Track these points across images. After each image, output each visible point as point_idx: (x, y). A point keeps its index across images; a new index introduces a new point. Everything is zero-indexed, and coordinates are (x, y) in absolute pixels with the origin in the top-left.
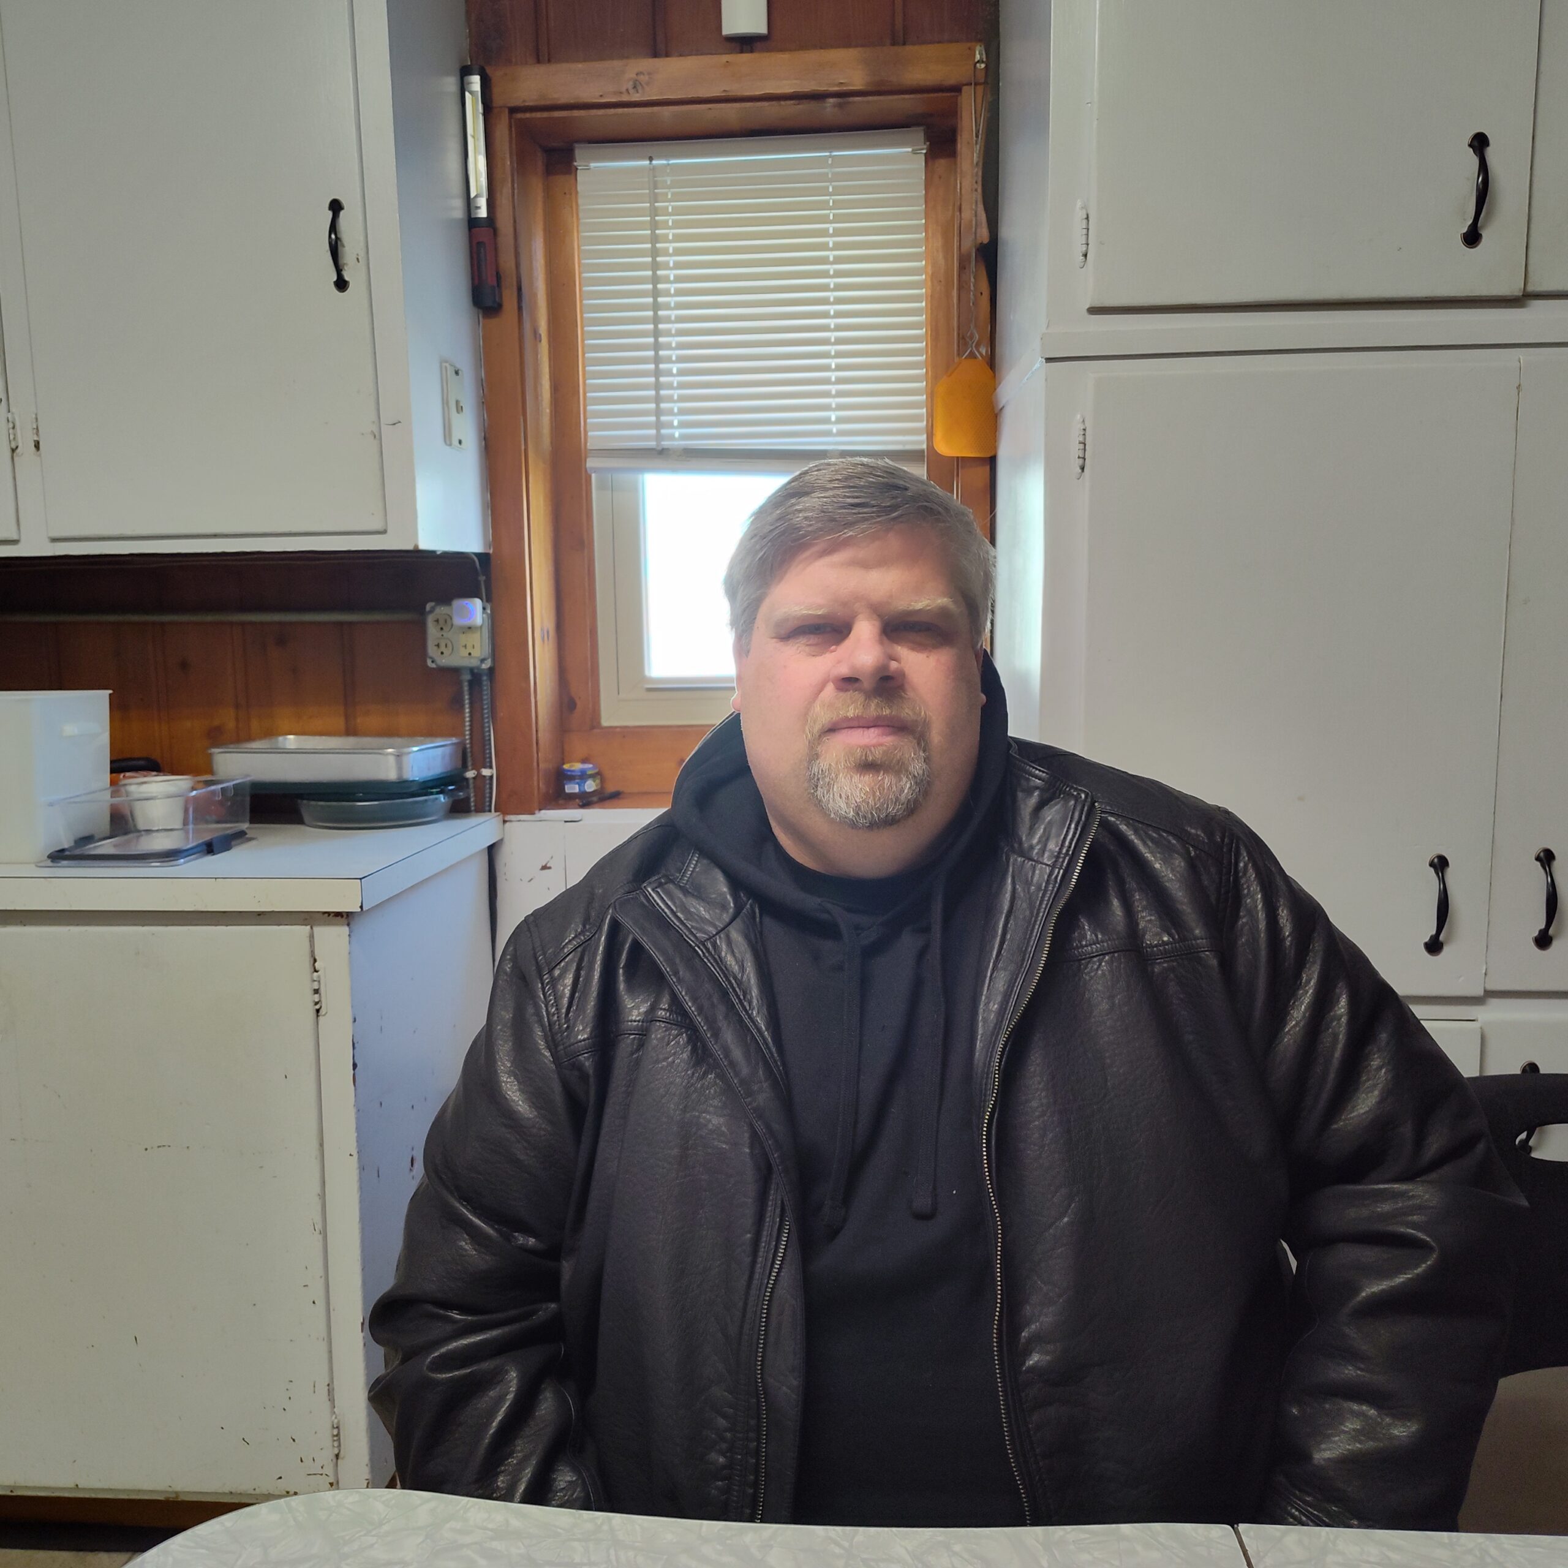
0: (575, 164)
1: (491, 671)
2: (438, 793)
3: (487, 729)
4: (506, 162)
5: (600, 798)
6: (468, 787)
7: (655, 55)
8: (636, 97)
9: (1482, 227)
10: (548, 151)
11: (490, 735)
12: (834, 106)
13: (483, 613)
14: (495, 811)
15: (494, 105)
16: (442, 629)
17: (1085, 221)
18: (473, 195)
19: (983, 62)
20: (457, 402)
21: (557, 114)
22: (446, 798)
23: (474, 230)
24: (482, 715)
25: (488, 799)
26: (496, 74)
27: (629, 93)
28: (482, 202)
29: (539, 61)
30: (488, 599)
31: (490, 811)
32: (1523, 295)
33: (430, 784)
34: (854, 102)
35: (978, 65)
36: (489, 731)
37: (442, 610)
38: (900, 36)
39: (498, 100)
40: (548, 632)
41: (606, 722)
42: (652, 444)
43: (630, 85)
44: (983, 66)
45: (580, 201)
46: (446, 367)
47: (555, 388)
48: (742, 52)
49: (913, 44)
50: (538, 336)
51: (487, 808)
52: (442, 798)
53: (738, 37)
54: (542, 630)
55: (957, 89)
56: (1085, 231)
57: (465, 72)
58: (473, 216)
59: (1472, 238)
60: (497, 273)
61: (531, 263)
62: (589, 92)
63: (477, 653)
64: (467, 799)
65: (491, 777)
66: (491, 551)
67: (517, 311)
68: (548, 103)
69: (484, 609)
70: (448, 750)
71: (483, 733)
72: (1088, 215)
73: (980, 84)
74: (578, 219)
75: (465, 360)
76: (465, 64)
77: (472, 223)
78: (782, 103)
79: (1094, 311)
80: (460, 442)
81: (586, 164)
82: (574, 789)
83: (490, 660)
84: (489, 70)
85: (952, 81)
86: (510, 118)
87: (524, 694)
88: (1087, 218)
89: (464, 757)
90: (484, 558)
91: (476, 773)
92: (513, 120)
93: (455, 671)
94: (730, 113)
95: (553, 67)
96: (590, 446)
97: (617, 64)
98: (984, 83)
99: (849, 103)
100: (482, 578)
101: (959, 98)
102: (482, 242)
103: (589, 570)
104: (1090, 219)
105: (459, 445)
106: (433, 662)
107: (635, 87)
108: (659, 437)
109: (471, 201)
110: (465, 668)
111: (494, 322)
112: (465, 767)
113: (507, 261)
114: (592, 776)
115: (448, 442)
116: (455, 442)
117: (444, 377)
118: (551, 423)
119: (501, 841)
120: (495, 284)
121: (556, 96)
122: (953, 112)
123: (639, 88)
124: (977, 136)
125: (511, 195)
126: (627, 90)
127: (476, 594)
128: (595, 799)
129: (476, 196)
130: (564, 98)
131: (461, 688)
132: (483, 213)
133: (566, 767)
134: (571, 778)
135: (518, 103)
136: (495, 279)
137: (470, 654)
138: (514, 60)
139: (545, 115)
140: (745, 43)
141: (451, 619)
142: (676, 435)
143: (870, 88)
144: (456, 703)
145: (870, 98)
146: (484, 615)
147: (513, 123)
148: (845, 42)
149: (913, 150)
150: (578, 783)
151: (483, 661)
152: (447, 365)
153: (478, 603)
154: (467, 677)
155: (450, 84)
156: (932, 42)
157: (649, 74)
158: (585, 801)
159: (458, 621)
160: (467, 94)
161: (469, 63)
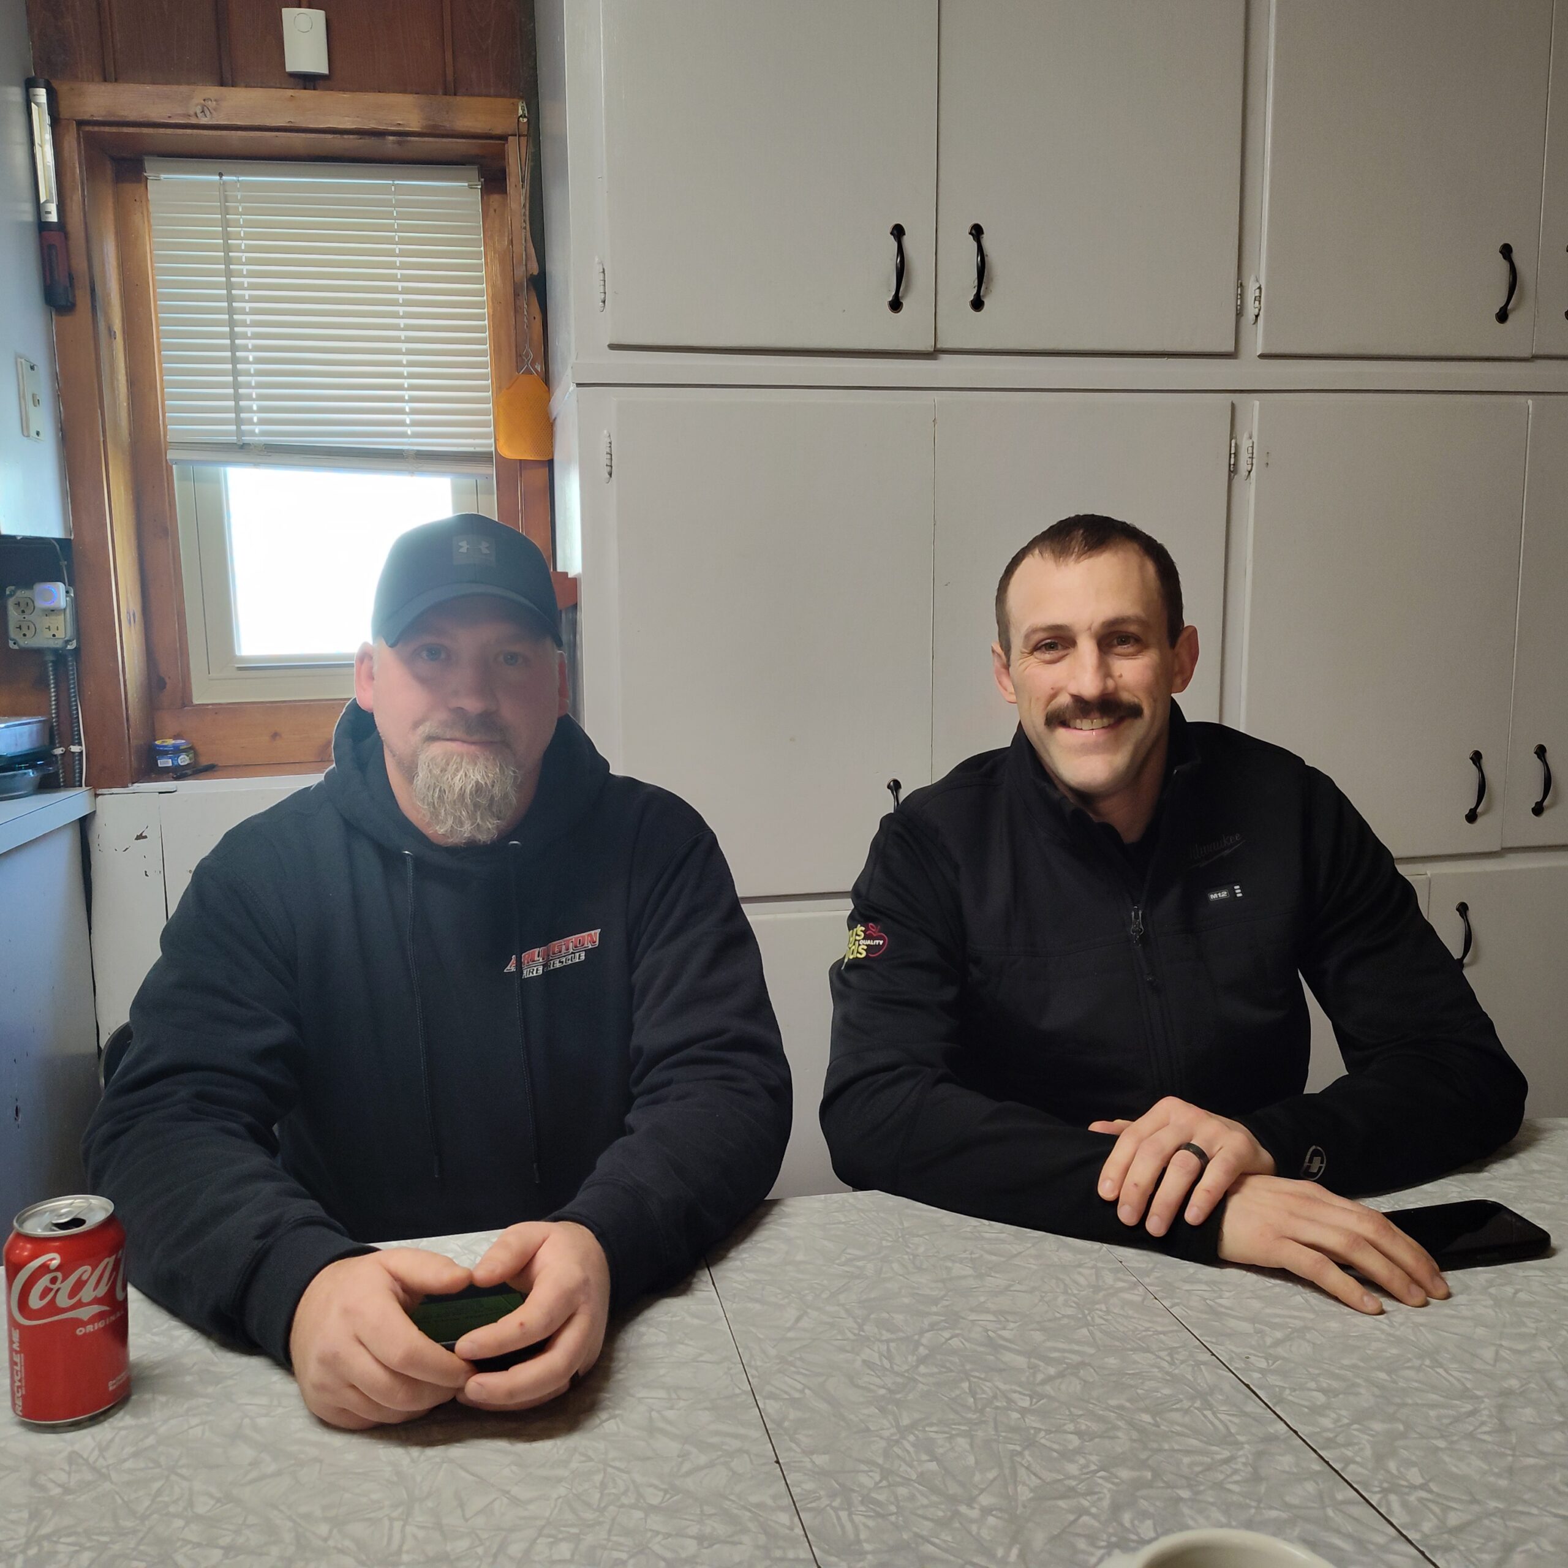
0: (145, 174)
1: (77, 651)
2: (26, 768)
3: (74, 708)
4: (76, 170)
5: (193, 771)
6: (57, 762)
7: (222, 84)
8: (204, 121)
9: (902, 297)
10: (118, 161)
11: (78, 713)
12: (394, 142)
13: (66, 596)
14: (86, 786)
15: (61, 117)
16: (23, 612)
17: (602, 274)
18: (42, 200)
19: (525, 117)
20: (34, 396)
21: (125, 130)
22: (35, 773)
23: (44, 233)
24: (69, 694)
25: (77, 775)
26: (62, 87)
27: (197, 116)
28: (53, 208)
29: (105, 80)
30: (71, 583)
31: (81, 786)
32: (934, 351)
33: (19, 760)
34: (410, 141)
35: (521, 119)
36: (77, 709)
37: (22, 594)
38: (452, 88)
39: (64, 113)
40: (134, 615)
41: (196, 701)
42: (233, 439)
43: (198, 110)
44: (525, 120)
45: (151, 209)
46: (21, 363)
47: (132, 382)
48: (305, 89)
49: (464, 95)
50: (112, 333)
51: (77, 784)
52: (31, 773)
53: (301, 75)
54: (128, 613)
55: (504, 138)
56: (602, 283)
57: (30, 84)
58: (43, 220)
59: (896, 305)
60: (70, 274)
61: (104, 265)
62: (157, 112)
63: (61, 634)
64: (56, 774)
65: (81, 753)
66: (72, 537)
67: (90, 310)
68: (117, 119)
69: (67, 592)
70: (35, 727)
71: (70, 711)
72: (604, 269)
73: (524, 136)
74: (150, 225)
75: (39, 355)
76: (29, 77)
77: (42, 226)
78: (345, 136)
79: (613, 347)
80: (38, 433)
81: (157, 175)
82: (168, 763)
83: (75, 641)
84: (55, 84)
85: (498, 131)
86: (78, 130)
87: (113, 673)
88: (604, 272)
89: (53, 734)
90: (64, 543)
91: (64, 750)
92: (81, 132)
93: (39, 652)
94: (297, 141)
95: (121, 87)
96: (169, 439)
97: (184, 89)
98: (526, 135)
99: (408, 141)
100: (64, 563)
101: (506, 146)
102: (53, 245)
103: (174, 556)
104: (606, 272)
105: (36, 436)
106: (15, 643)
107: (203, 112)
108: (239, 433)
109: (41, 206)
110: (49, 649)
111: (67, 319)
112: (53, 745)
113: (79, 264)
114: (184, 751)
115: (26, 434)
116: (33, 434)
117: (20, 372)
118: (129, 415)
119: (94, 812)
120: (68, 285)
121: (125, 113)
122: (501, 156)
123: (208, 113)
124: (523, 181)
125: (81, 203)
126: (196, 114)
127: (59, 579)
128: (189, 772)
129: (46, 202)
130: (133, 116)
131: (46, 668)
132: (53, 217)
133: (157, 742)
134: (164, 753)
135: (86, 117)
136: (67, 280)
137: (54, 635)
138: (80, 76)
139: (114, 130)
140: (307, 81)
141: (33, 602)
142: (256, 431)
143: (425, 131)
144: (41, 683)
145: (426, 139)
146: (68, 599)
147: (81, 135)
148: (403, 88)
149: (469, 185)
150: (170, 758)
151: (67, 642)
152: (23, 360)
153: (60, 587)
154: (50, 657)
155: (15, 94)
156: (480, 95)
157: (216, 100)
158: (179, 773)
159: (40, 604)
160: (33, 104)
161: (34, 74)
